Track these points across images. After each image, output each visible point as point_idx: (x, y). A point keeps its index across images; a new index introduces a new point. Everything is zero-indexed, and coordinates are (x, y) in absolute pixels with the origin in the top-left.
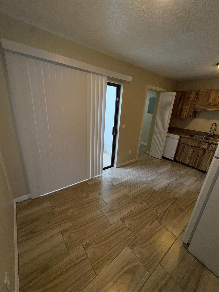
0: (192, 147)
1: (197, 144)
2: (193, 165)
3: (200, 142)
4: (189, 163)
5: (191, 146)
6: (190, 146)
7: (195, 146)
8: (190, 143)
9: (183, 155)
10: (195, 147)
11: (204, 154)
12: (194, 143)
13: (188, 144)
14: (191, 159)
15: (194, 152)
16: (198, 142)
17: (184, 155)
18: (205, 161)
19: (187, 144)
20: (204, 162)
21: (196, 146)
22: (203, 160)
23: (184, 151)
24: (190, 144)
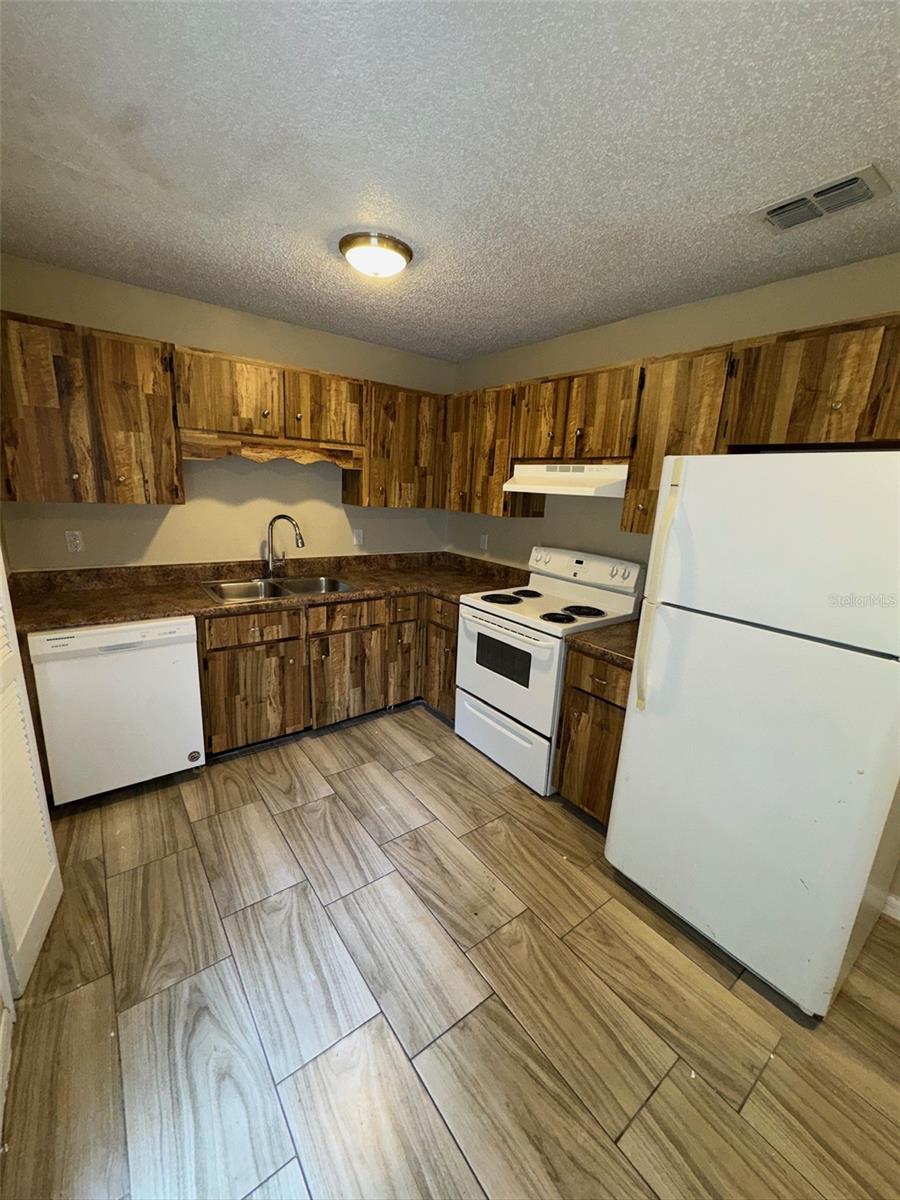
0: (271, 646)
1: (287, 627)
2: (299, 723)
3: (294, 614)
4: (283, 726)
5: (263, 647)
6: (257, 648)
7: (279, 641)
8: (257, 634)
9: (243, 703)
10: (282, 644)
11: (327, 655)
12: (275, 627)
13: (251, 641)
14: (283, 703)
15: (287, 668)
16: (289, 616)
17: (247, 704)
18: (337, 681)
19: (243, 642)
20: (336, 687)
21: (287, 636)
22: (331, 681)
23: (238, 686)
24: (258, 640)
